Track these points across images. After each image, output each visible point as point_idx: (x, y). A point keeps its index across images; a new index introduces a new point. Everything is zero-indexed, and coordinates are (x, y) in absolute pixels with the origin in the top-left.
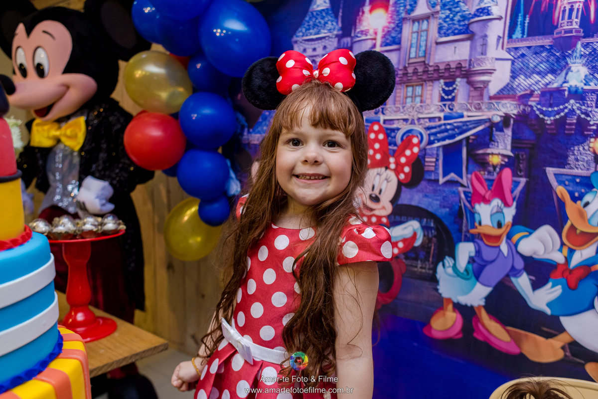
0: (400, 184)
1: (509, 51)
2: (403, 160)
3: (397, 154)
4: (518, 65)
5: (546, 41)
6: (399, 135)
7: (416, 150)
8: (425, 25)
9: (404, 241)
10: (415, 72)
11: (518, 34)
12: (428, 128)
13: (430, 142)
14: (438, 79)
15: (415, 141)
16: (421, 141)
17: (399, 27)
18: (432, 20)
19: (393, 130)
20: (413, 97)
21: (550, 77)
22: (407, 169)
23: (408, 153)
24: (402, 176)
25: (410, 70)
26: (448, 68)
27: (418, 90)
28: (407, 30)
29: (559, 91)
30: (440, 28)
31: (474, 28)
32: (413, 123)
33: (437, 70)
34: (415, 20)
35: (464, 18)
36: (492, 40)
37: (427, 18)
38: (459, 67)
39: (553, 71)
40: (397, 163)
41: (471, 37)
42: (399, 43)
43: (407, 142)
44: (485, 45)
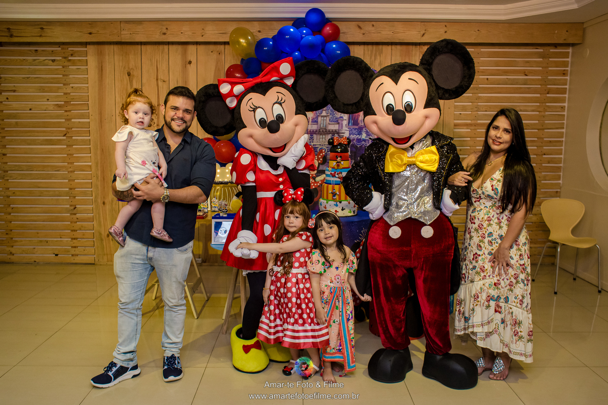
0: (319, 164)
1: (348, 128)
2: (320, 157)
3: (318, 155)
4: (351, 132)
5: (357, 127)
6: (318, 149)
7: (324, 154)
8: (325, 118)
9: (321, 181)
10: (323, 131)
11: (350, 125)
12: (327, 147)
13: (328, 152)
14: (330, 134)
15: (323, 151)
16: (325, 151)
17: (317, 117)
18: (327, 118)
19: (316, 148)
20: (322, 138)
21: (358, 136)
22: (321, 159)
23: (321, 154)
24: (320, 161)
25: (321, 130)
26: (332, 131)
27: (324, 136)
28: (320, 119)
29: (360, 139)
30: (330, 120)
31: (339, 121)
32: (322, 146)
33: (329, 131)
34: (322, 116)
35: (336, 118)
36: (344, 125)
37: (326, 116)
38: (336, 131)
39: (359, 134)
40: (318, 158)
41: (339, 123)
42: (317, 122)
43: (321, 151)
44: (342, 126)
